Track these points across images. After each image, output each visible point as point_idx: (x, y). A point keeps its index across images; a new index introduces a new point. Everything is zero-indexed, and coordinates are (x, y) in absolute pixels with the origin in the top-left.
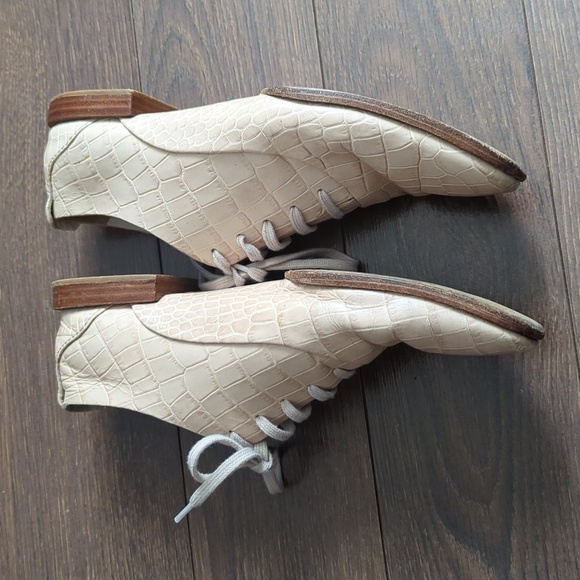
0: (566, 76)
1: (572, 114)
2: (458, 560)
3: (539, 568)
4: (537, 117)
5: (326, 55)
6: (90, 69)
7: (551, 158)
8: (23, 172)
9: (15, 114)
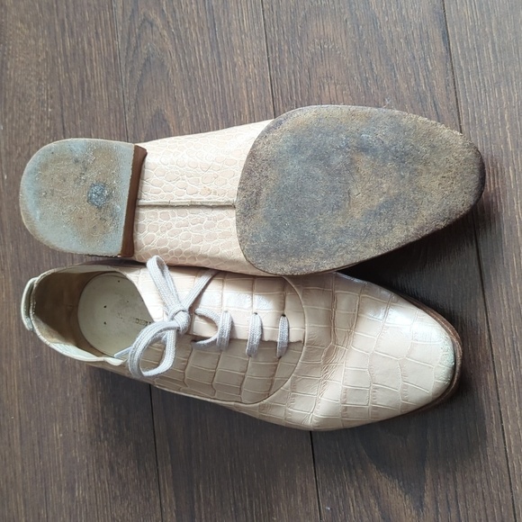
0: (477, 40)
1: (482, 75)
2: (378, 488)
3: (450, 497)
4: (451, 80)
5: (270, 31)
6: (81, 52)
7: (463, 117)
8: (29, 144)
9: (23, 95)
